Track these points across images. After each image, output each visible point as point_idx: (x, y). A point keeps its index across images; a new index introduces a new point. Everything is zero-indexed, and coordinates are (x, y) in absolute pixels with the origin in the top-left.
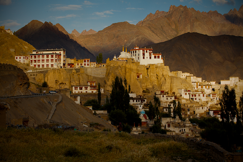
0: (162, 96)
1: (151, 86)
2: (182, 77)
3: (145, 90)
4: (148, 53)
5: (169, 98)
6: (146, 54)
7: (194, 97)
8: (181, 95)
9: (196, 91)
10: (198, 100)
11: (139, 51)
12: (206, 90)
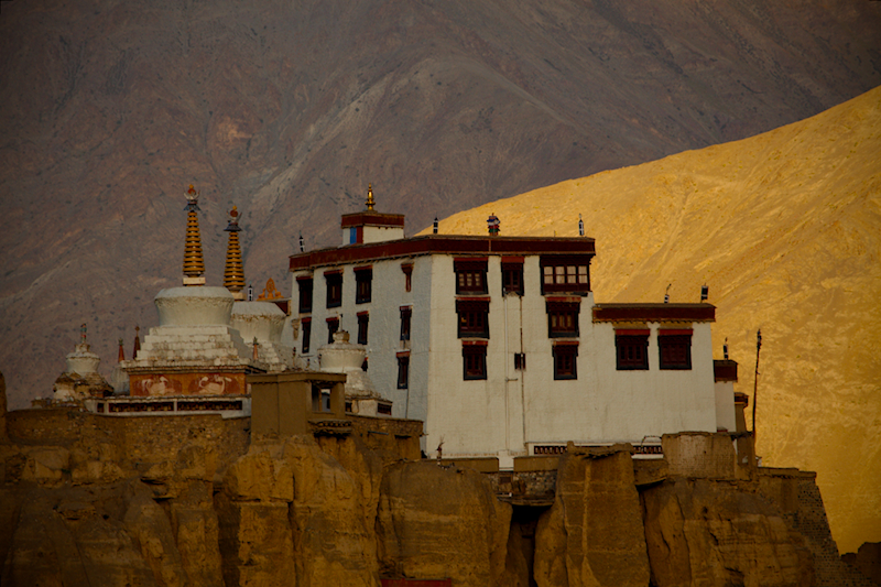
4: (534, 301)
6: (500, 306)
11: (407, 270)
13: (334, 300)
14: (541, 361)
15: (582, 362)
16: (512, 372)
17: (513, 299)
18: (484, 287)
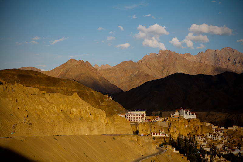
0: (199, 138)
1: (191, 131)
2: (206, 126)
3: (188, 133)
4: (188, 112)
5: (202, 139)
6: (187, 112)
7: (214, 138)
8: (207, 136)
9: (215, 134)
10: (217, 140)
12: (220, 133)
14: (189, 115)
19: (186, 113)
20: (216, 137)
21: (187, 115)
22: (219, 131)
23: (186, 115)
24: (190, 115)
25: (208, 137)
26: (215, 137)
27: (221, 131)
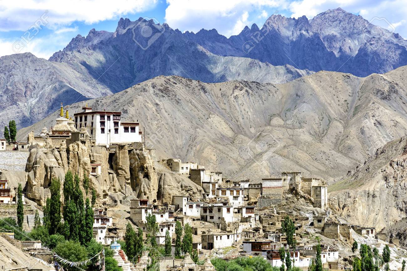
0: (144, 210)
2: (181, 172)
4: (112, 121)
7: (208, 214)
8: (182, 210)
10: (216, 220)
11: (93, 116)
12: (231, 198)
13: (81, 120)
14: (113, 131)
15: (119, 131)
16: (108, 132)
17: (108, 121)
18: (104, 119)
19: (103, 123)
20: (215, 209)
21: (106, 130)
22: (228, 192)
23: (103, 130)
24: (116, 131)
25: (184, 211)
26: (211, 211)
27: (235, 192)
